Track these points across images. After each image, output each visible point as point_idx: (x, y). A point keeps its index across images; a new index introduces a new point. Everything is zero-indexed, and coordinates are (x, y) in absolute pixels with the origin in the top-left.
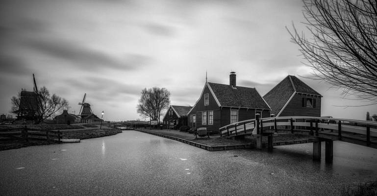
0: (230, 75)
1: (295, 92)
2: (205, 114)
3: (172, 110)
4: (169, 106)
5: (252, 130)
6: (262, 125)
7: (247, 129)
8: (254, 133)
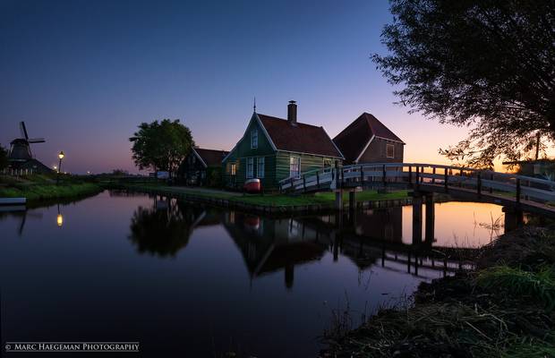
0: (289, 106)
1: (374, 136)
2: (252, 161)
6: (343, 176)
7: (320, 182)
8: (333, 186)
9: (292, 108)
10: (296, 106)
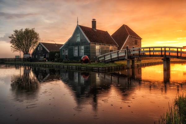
0: (92, 21)
1: (129, 35)
2: (77, 48)
3: (42, 46)
4: (38, 43)
5: (124, 56)
6: (130, 53)
7: (119, 56)
8: (126, 58)
9: (94, 22)
10: (96, 21)
